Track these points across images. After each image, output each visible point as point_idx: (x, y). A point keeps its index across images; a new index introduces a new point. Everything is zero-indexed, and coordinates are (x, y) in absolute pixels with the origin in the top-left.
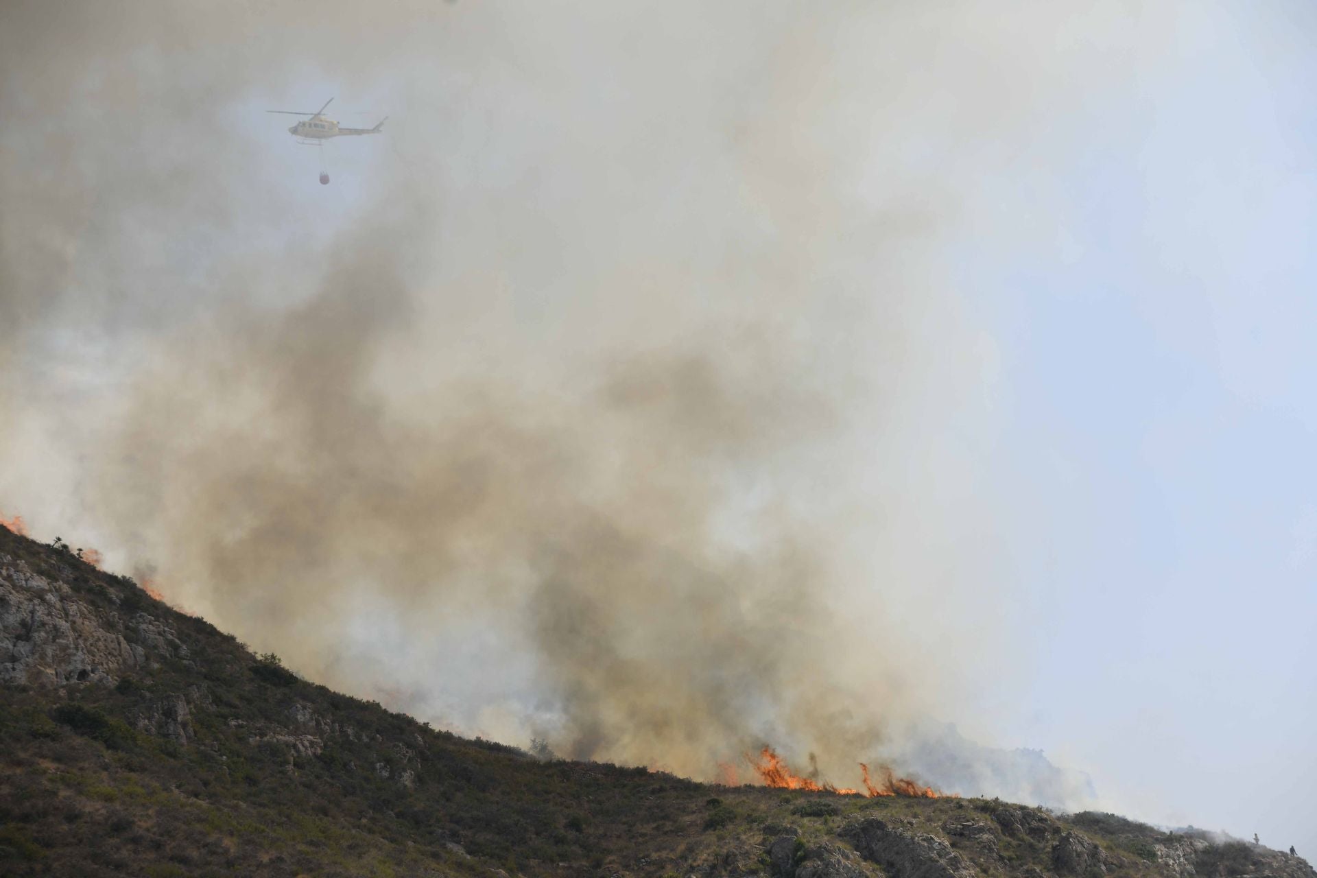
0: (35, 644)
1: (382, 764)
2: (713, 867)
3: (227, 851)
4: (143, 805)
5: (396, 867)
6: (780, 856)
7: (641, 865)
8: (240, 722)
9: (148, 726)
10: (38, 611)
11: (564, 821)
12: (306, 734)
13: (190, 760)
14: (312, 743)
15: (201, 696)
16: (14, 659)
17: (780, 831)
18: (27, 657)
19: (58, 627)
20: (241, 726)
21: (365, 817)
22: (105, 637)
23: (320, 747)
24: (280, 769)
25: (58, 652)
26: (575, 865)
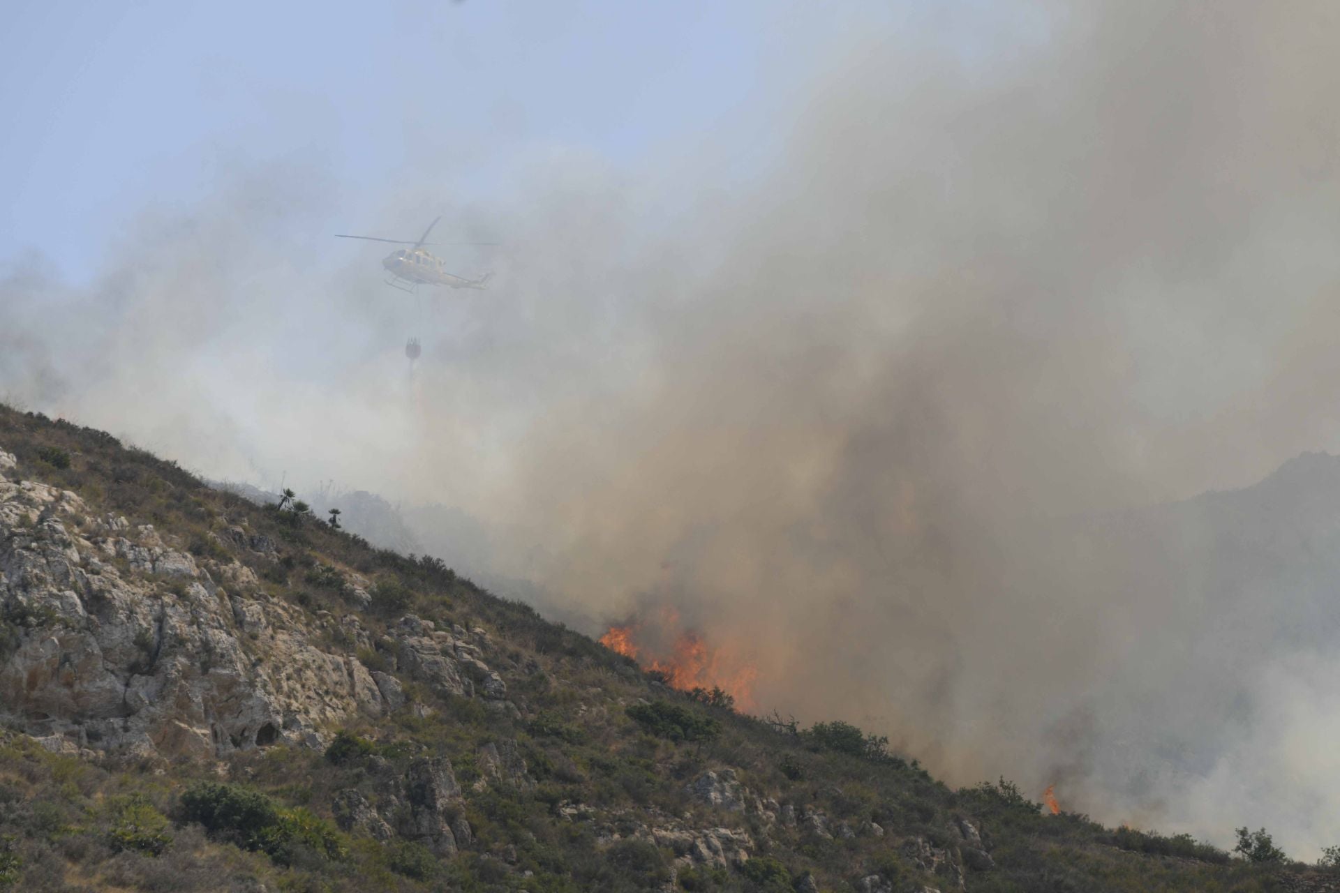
0: (167, 679)
1: (876, 877)
9: (377, 821)
10: (171, 617)
12: (717, 826)
14: (728, 843)
16: (127, 710)
18: (151, 704)
19: (212, 645)
22: (319, 662)
23: (748, 850)
25: (215, 693)
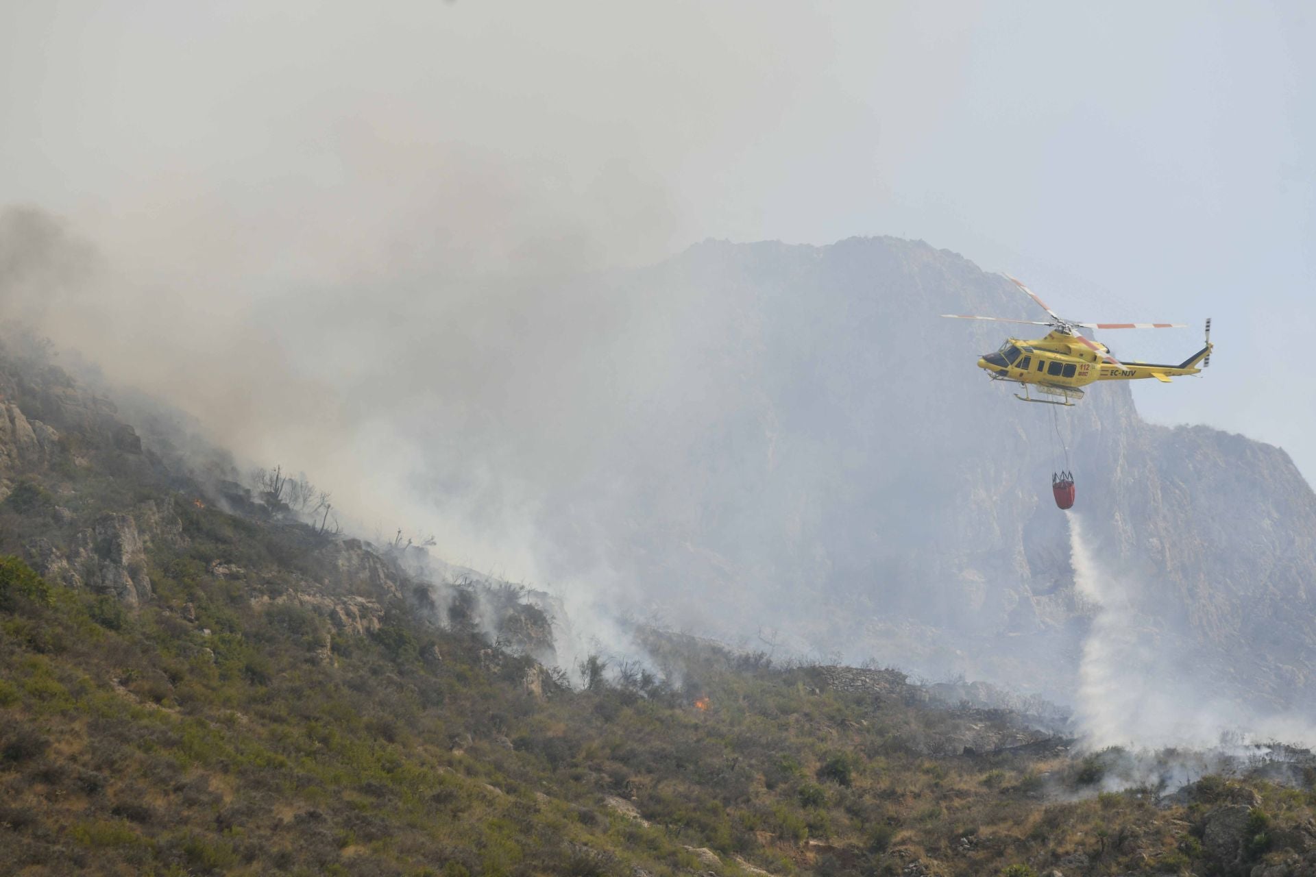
2: (1095, 857)
3: (218, 800)
4: (64, 713)
5: (522, 837)
6: (1221, 841)
7: (961, 849)
8: (234, 568)
9: (67, 571)
11: (818, 764)
12: (353, 593)
13: (144, 634)
14: (363, 608)
15: (163, 518)
17: (1219, 794)
20: (234, 577)
21: (460, 747)
23: (380, 619)
24: (308, 655)
26: (837, 843)
